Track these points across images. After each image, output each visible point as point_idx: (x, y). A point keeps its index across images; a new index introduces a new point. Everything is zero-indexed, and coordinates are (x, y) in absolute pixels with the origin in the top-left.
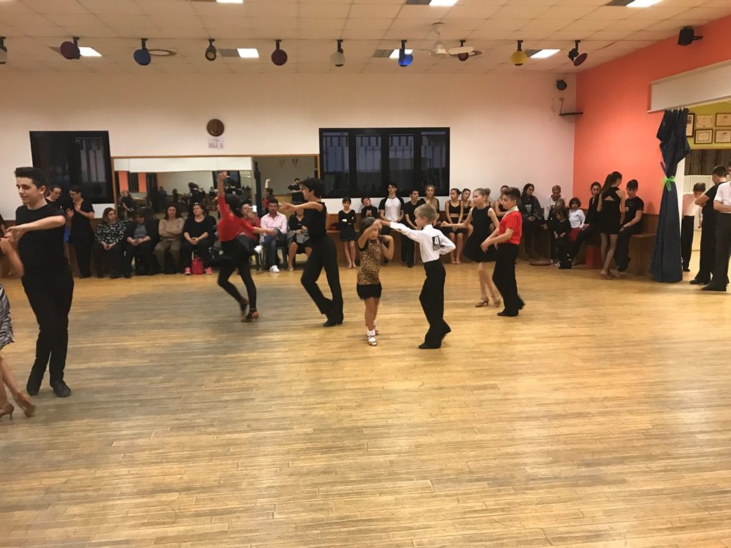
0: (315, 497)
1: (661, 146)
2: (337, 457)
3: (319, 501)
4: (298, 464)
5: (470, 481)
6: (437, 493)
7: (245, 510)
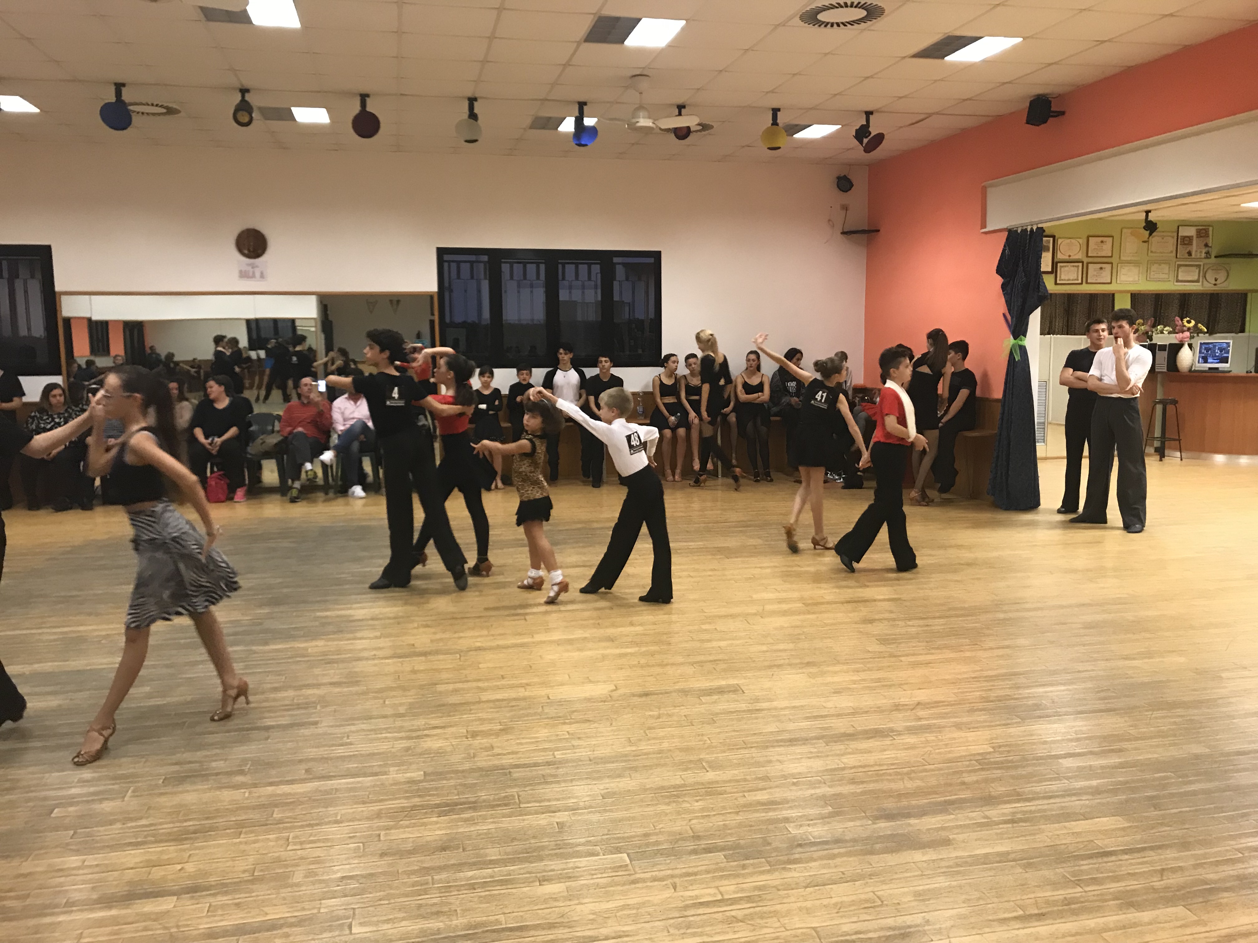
0: (426, 892)
1: (1004, 287)
2: (466, 820)
3: (433, 898)
4: (397, 835)
5: (695, 852)
6: (638, 876)
7: (300, 922)
